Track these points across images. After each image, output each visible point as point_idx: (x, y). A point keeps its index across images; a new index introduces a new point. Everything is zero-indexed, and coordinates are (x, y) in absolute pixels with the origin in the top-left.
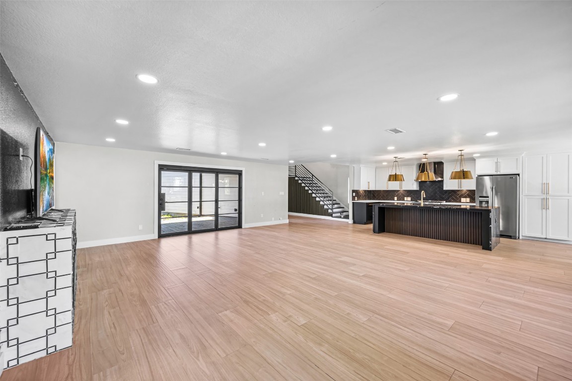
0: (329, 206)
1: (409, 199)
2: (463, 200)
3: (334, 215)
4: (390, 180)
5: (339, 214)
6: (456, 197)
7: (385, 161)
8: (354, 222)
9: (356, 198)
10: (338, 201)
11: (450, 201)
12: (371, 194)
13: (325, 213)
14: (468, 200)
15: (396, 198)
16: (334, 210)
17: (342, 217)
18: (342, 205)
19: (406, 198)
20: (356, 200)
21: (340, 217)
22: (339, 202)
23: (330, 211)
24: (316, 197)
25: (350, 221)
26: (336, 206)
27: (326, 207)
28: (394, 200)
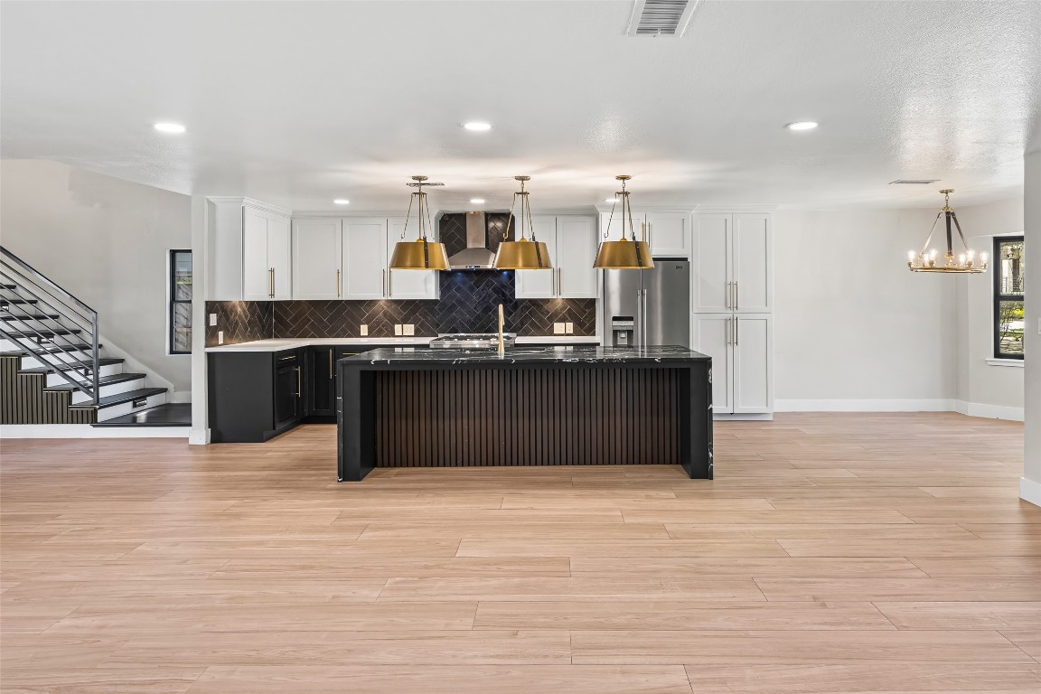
0: (72, 374)
1: (410, 329)
2: (559, 327)
3: (103, 415)
4: (399, 262)
5: (126, 409)
6: (541, 321)
7: (342, 191)
8: (217, 437)
9: (221, 334)
10: (112, 350)
11: (526, 334)
12: (271, 317)
13: (58, 408)
14: (570, 327)
15: (364, 329)
16: (105, 392)
17: (142, 416)
18: (134, 366)
19: (398, 328)
20: (221, 342)
21: (131, 421)
22: (119, 353)
23: (80, 398)
24: (19, 357)
25: (198, 433)
26: (105, 371)
27: (54, 381)
28: (358, 335)
